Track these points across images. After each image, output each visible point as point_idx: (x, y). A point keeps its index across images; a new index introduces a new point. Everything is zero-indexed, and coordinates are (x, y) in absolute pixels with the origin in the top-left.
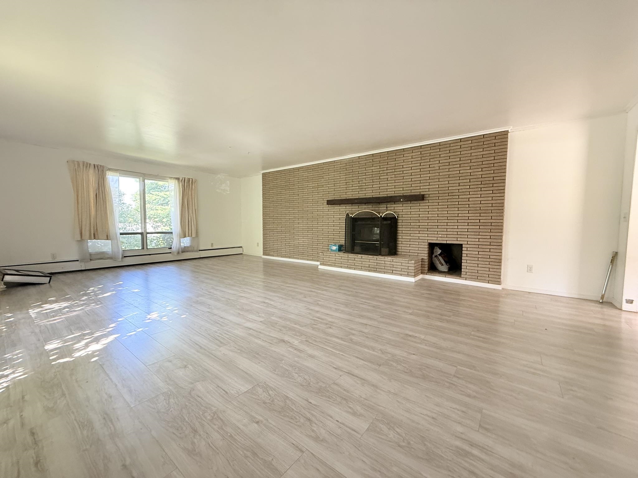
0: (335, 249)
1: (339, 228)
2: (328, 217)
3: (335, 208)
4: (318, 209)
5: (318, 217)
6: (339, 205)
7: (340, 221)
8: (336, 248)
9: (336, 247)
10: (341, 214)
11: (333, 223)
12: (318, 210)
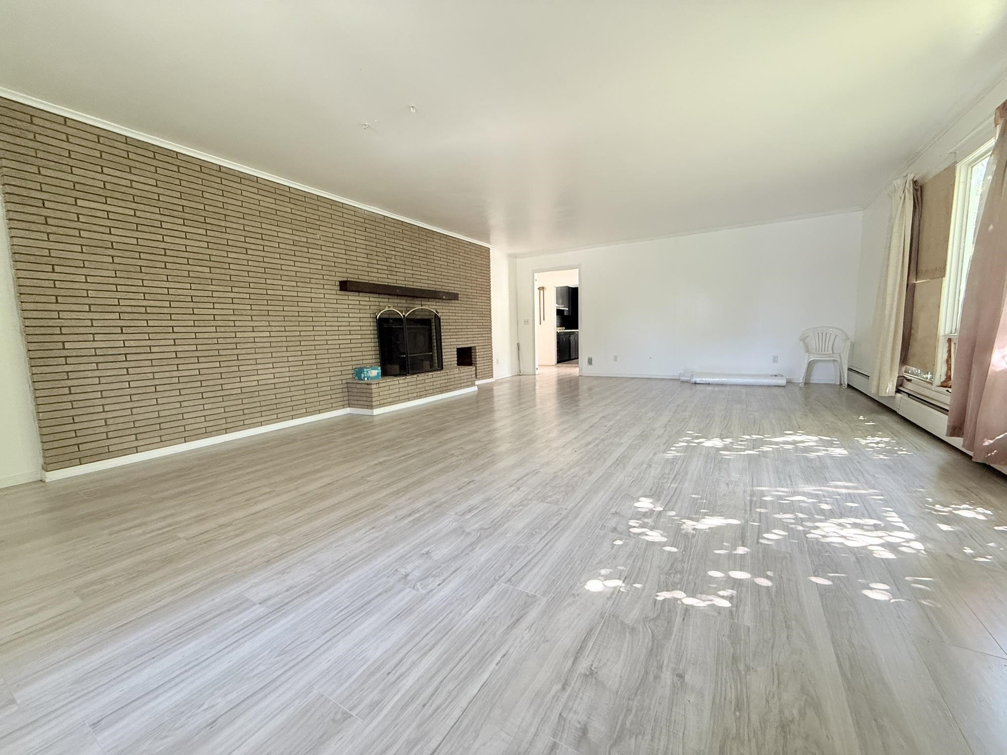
0: (376, 374)
1: (359, 337)
2: (336, 315)
3: (350, 298)
4: (313, 295)
5: (313, 314)
6: (357, 294)
7: (361, 324)
8: (378, 373)
9: (377, 371)
10: (361, 311)
11: (349, 328)
12: (311, 298)
